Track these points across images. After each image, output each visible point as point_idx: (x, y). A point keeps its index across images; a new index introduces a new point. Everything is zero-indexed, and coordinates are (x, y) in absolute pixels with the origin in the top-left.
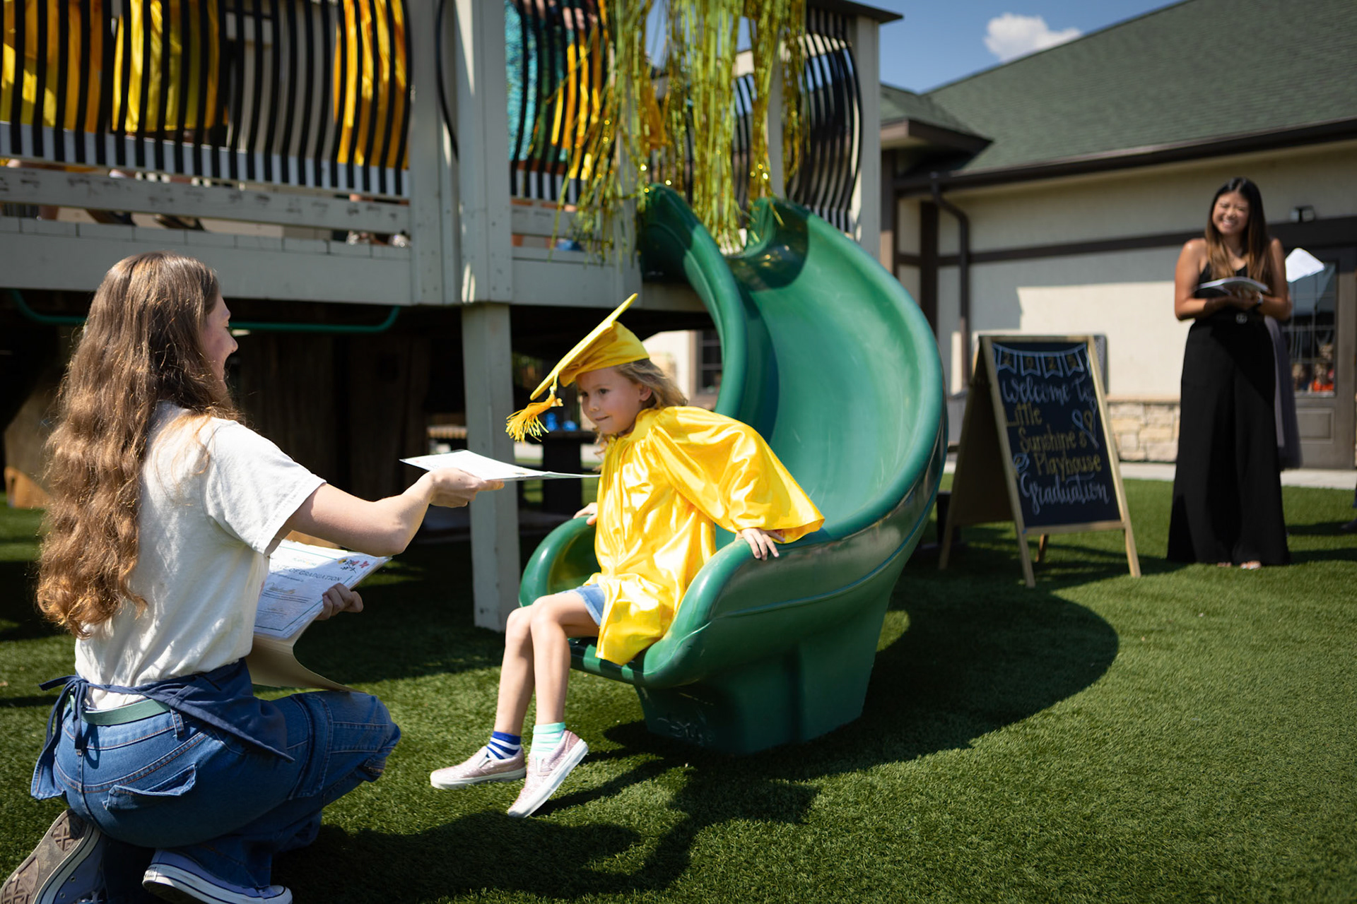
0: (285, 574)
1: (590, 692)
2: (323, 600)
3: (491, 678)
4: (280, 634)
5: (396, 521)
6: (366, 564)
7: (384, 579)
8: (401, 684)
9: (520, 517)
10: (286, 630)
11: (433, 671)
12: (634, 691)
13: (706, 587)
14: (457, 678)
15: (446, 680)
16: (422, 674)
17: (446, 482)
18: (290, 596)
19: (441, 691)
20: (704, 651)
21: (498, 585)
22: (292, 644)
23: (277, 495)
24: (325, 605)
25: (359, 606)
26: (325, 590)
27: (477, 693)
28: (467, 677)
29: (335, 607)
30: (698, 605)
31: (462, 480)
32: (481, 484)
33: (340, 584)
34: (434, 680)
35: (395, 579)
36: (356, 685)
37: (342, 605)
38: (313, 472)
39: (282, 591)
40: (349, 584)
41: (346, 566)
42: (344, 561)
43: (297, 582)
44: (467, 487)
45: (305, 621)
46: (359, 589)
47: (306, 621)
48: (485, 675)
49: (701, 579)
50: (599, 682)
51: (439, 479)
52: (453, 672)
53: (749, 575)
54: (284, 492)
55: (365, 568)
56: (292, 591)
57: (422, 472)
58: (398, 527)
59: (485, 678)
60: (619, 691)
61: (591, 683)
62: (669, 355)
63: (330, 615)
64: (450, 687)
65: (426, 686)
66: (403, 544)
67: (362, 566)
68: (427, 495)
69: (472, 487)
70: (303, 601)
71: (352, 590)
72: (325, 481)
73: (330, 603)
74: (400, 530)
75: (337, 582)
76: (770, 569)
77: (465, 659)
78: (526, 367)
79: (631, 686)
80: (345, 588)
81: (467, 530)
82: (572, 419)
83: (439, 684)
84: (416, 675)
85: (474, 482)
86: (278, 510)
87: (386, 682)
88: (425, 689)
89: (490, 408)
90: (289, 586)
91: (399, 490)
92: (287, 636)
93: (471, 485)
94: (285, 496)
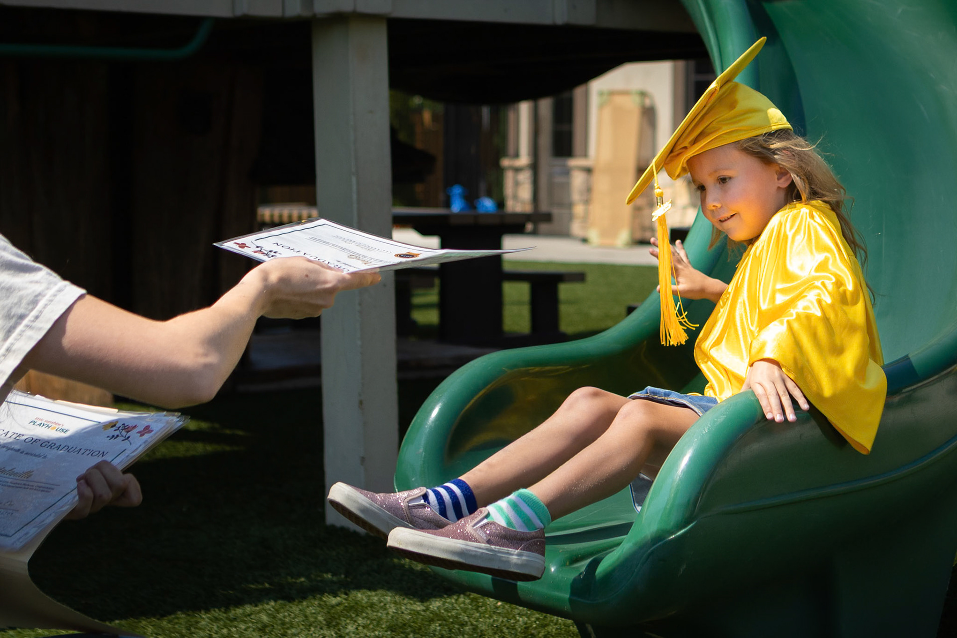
0: (17, 447)
1: (505, 630)
2: (78, 487)
3: (350, 608)
4: (8, 541)
5: (201, 350)
6: (147, 429)
7: (183, 449)
8: (204, 619)
9: (399, 351)
10: (17, 536)
11: (257, 598)
12: (574, 629)
13: (688, 466)
14: (295, 608)
15: (278, 611)
16: (239, 603)
17: (284, 281)
18: (25, 482)
19: (267, 630)
20: (684, 567)
21: (363, 459)
22: (26, 558)
23: (8, 316)
24: (81, 495)
25: (136, 495)
26: (82, 470)
27: (326, 632)
28: (311, 607)
29: (96, 498)
30: (676, 494)
31: (312, 277)
32: (343, 280)
33: (105, 462)
34: (259, 612)
35: (199, 448)
36: (131, 620)
37: (107, 495)
38: (65, 277)
39: (12, 472)
40: (120, 462)
41: (117, 432)
42: (112, 424)
43: (36, 459)
44: (319, 287)
45: (48, 521)
46: (136, 468)
47: (51, 519)
48: (339, 604)
49: (682, 455)
50: (520, 615)
51: (274, 278)
52: (290, 599)
53: (757, 447)
54: (21, 311)
55: (146, 436)
56: (29, 474)
57: (249, 263)
58: (203, 360)
59: (339, 608)
60: (552, 629)
61: (507, 615)
62: (643, 94)
63: (87, 511)
64: (283, 623)
65: (245, 622)
66: (211, 387)
67: (142, 434)
68: (254, 305)
69: (328, 286)
70: (46, 489)
71: (125, 471)
72: (83, 291)
73: (88, 492)
74: (207, 366)
75: (100, 459)
76: (791, 435)
77: (308, 577)
78: (419, 110)
79: (570, 622)
80: (114, 469)
81: (317, 371)
82: (489, 194)
83: (265, 618)
84: (228, 603)
85: (330, 278)
86: (11, 340)
87: (180, 614)
88: (243, 626)
89: (354, 179)
90: (24, 465)
91: (208, 298)
92: (19, 545)
93: (325, 282)
94: (22, 317)
